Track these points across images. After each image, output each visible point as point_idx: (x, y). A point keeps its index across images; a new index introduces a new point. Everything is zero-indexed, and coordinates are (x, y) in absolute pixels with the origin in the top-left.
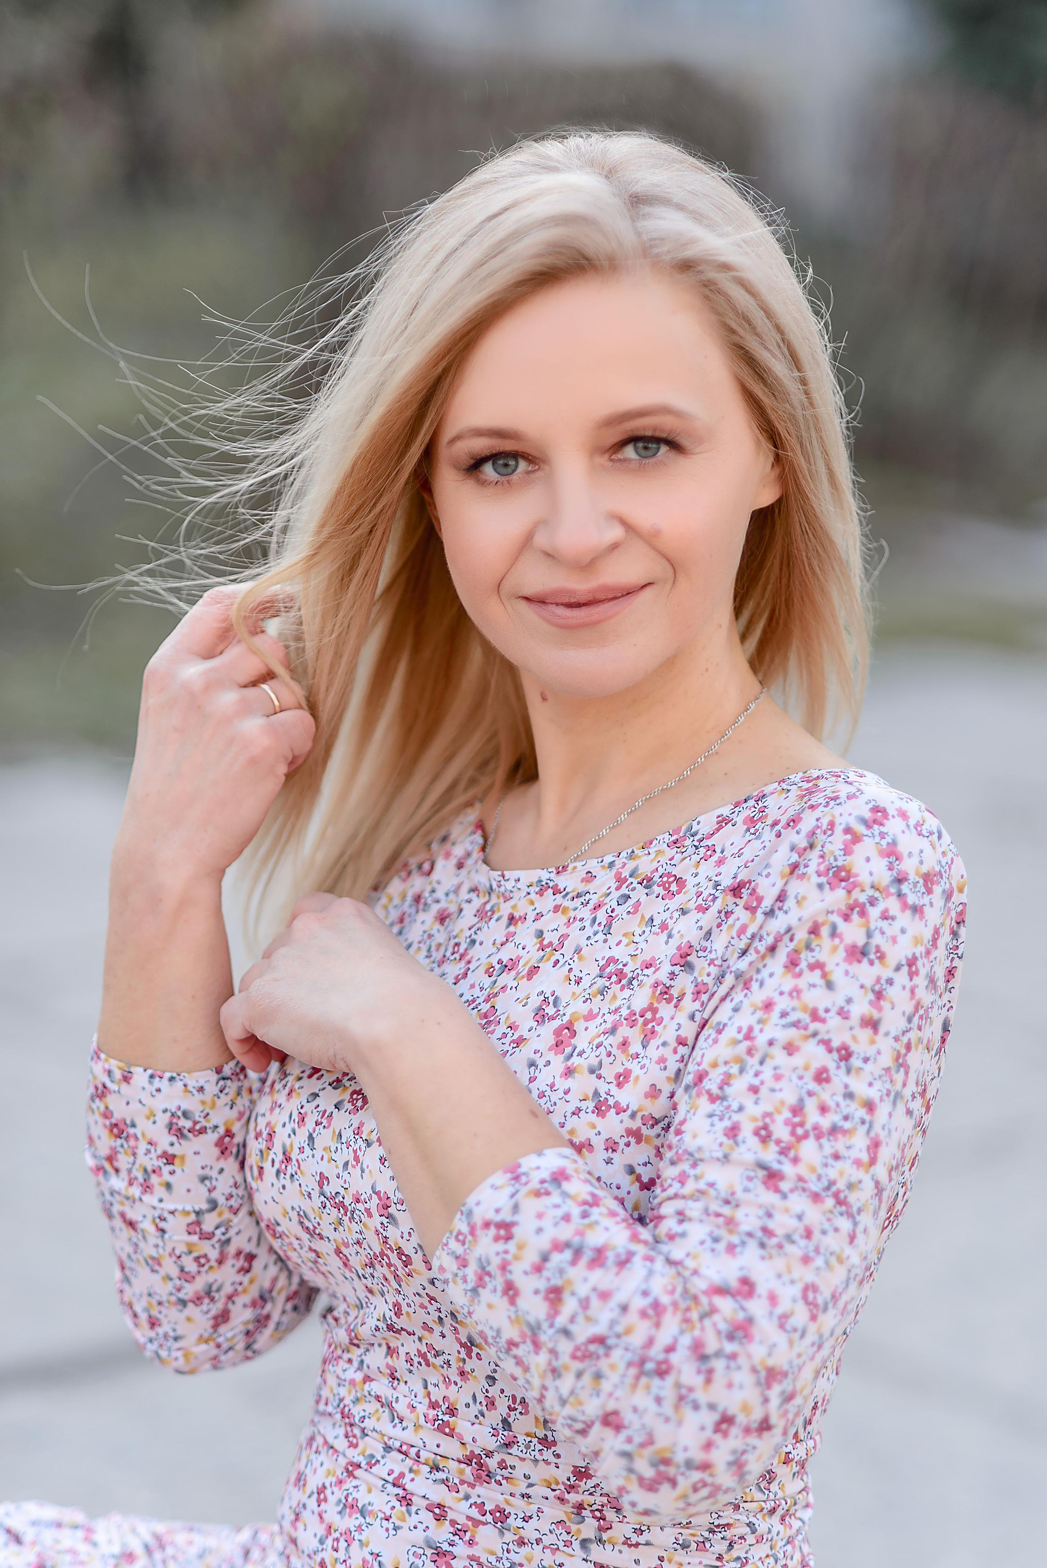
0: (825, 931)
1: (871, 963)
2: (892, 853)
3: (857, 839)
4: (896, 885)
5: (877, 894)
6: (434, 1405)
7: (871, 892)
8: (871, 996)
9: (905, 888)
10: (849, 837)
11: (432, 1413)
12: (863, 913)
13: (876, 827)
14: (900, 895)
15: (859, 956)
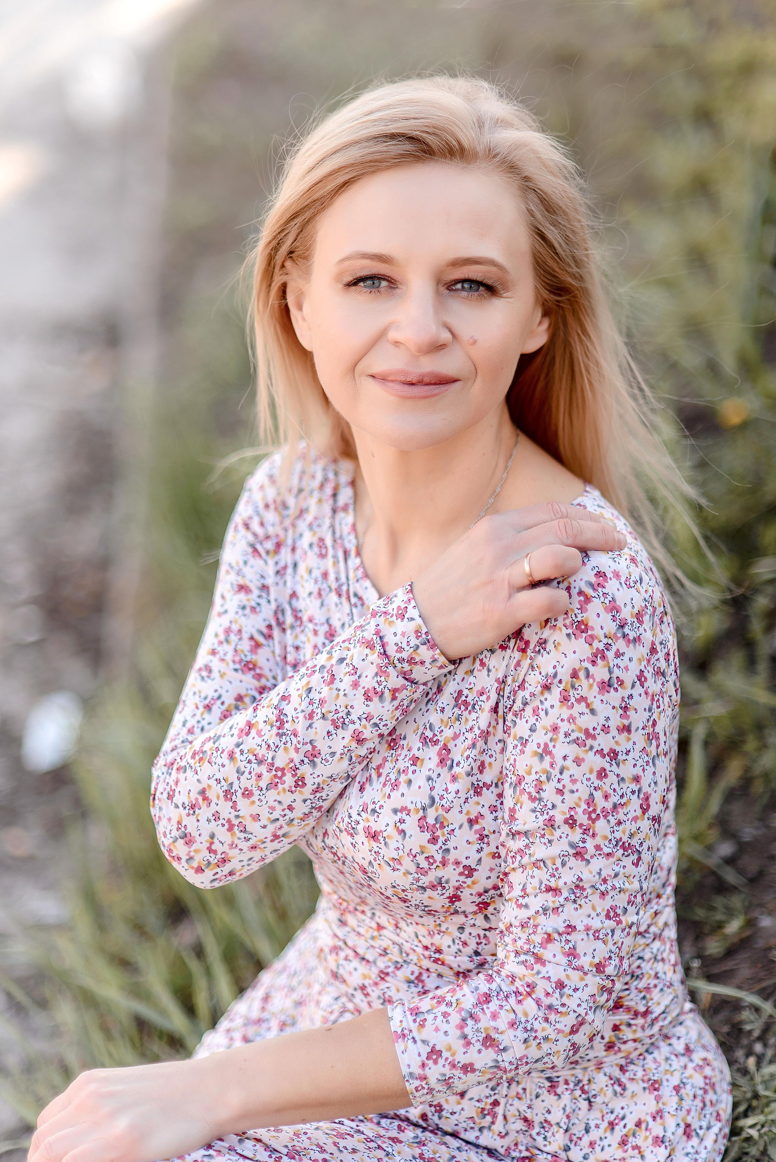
0: (582, 674)
1: (616, 690)
2: (613, 608)
3: (588, 599)
4: (621, 630)
5: (610, 641)
6: (426, 948)
7: (605, 641)
8: (621, 712)
9: (626, 630)
10: (582, 598)
11: (427, 953)
12: (603, 657)
13: (600, 589)
14: (624, 636)
15: (607, 688)
